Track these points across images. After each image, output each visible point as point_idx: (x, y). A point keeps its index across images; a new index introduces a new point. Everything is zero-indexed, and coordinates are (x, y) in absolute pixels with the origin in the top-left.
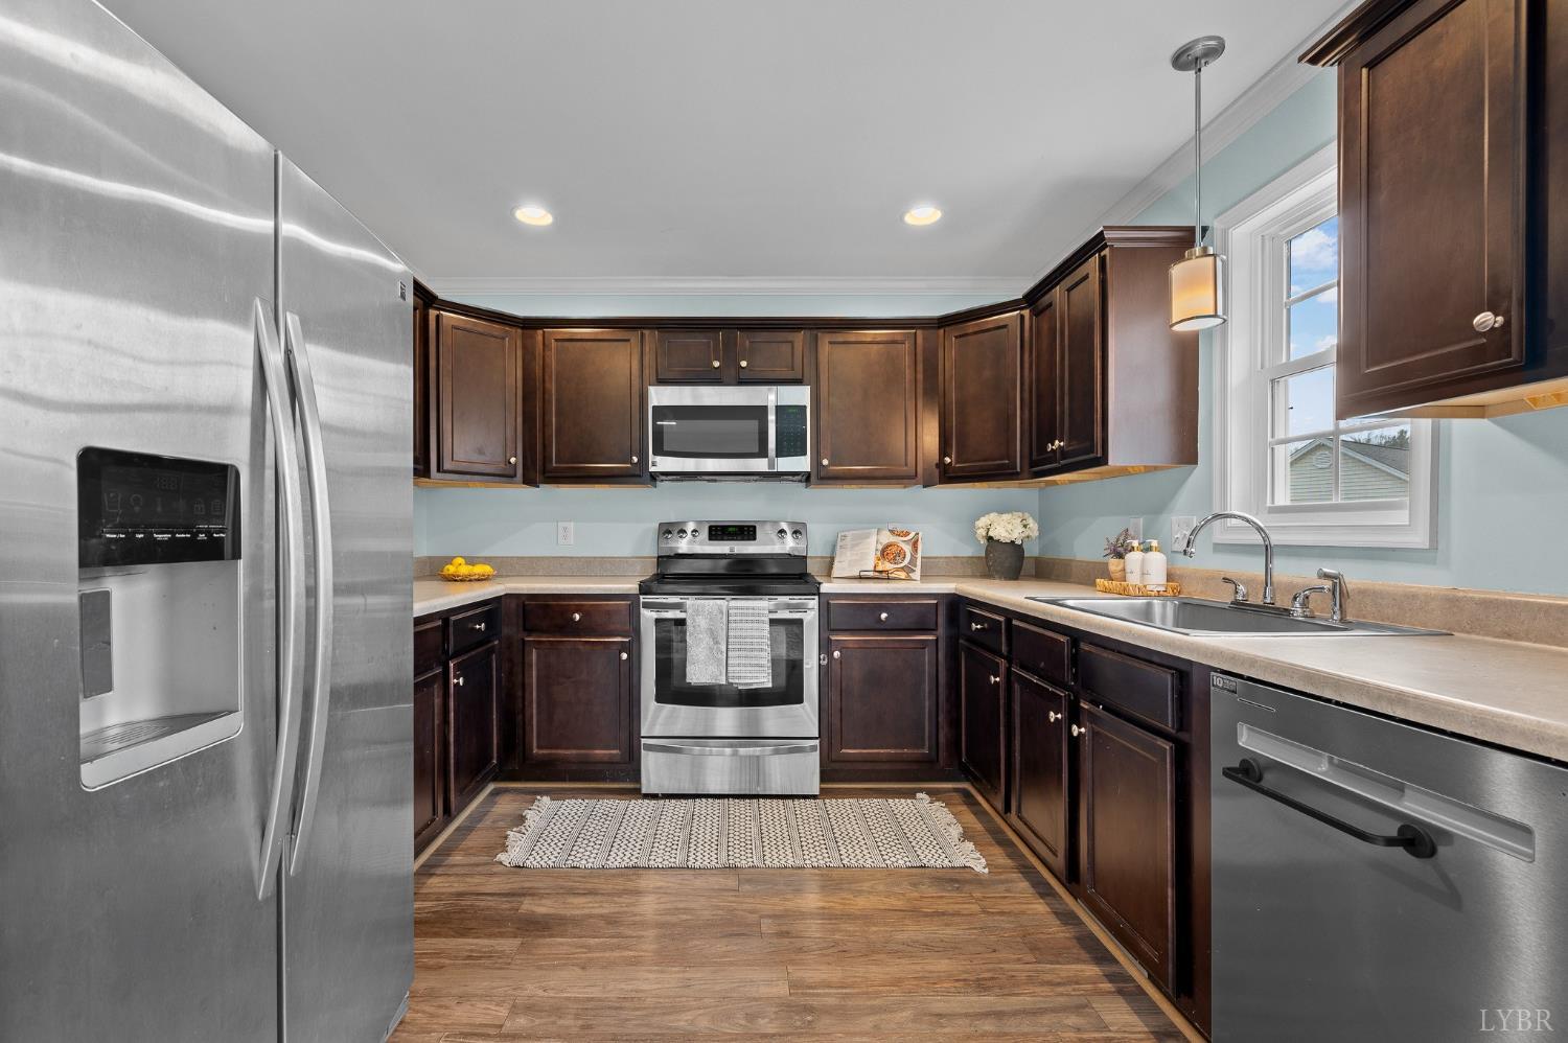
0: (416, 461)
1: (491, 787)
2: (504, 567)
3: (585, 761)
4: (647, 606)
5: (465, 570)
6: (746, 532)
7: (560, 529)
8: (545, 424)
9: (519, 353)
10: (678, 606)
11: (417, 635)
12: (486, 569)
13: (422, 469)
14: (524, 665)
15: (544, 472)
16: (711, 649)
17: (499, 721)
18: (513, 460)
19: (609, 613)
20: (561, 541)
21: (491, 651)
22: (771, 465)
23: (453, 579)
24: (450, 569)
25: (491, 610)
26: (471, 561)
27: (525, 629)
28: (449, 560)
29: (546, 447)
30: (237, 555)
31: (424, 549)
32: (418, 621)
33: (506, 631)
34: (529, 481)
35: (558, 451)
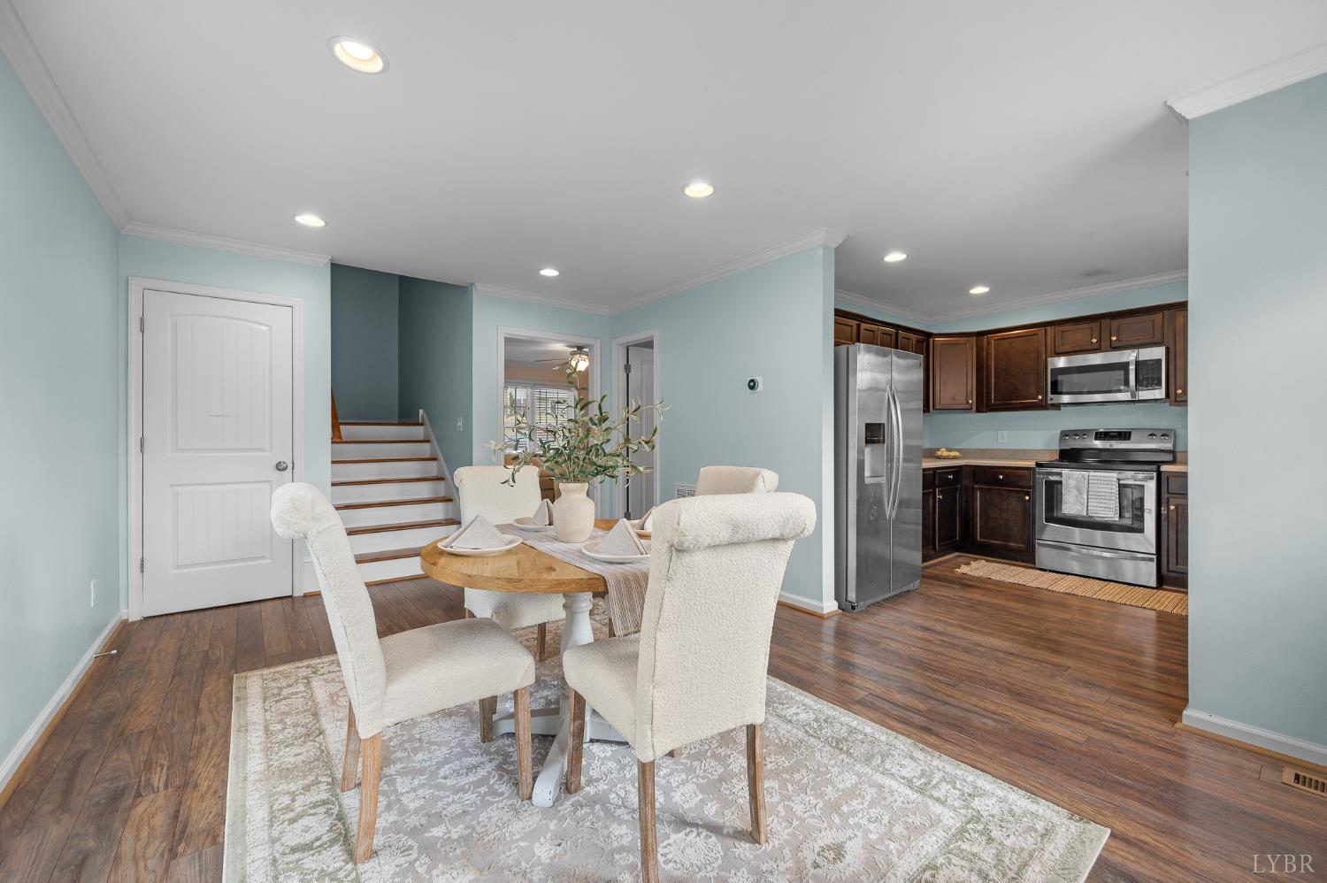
0: (924, 406)
1: (957, 554)
2: (965, 453)
3: (1005, 548)
4: (1040, 473)
5: (946, 454)
6: (1124, 435)
7: (999, 435)
8: (989, 383)
9: (975, 349)
10: (1060, 474)
11: (924, 475)
12: (957, 454)
13: (926, 409)
14: (974, 499)
15: (987, 406)
16: (1077, 497)
17: (960, 522)
18: (970, 401)
19: (1019, 477)
20: (1000, 441)
21: (957, 489)
22: (1133, 395)
23: (939, 458)
24: (939, 453)
25: (958, 470)
26: (949, 450)
27: (974, 482)
28: (939, 450)
29: (989, 393)
30: (884, 442)
31: (927, 445)
32: (924, 470)
33: (965, 482)
34: (978, 411)
35: (995, 396)
